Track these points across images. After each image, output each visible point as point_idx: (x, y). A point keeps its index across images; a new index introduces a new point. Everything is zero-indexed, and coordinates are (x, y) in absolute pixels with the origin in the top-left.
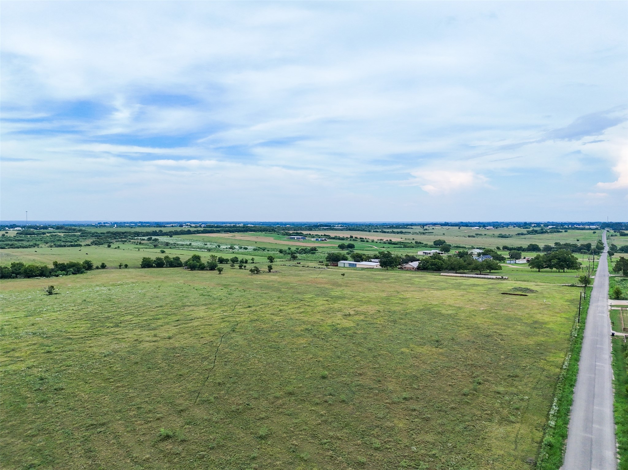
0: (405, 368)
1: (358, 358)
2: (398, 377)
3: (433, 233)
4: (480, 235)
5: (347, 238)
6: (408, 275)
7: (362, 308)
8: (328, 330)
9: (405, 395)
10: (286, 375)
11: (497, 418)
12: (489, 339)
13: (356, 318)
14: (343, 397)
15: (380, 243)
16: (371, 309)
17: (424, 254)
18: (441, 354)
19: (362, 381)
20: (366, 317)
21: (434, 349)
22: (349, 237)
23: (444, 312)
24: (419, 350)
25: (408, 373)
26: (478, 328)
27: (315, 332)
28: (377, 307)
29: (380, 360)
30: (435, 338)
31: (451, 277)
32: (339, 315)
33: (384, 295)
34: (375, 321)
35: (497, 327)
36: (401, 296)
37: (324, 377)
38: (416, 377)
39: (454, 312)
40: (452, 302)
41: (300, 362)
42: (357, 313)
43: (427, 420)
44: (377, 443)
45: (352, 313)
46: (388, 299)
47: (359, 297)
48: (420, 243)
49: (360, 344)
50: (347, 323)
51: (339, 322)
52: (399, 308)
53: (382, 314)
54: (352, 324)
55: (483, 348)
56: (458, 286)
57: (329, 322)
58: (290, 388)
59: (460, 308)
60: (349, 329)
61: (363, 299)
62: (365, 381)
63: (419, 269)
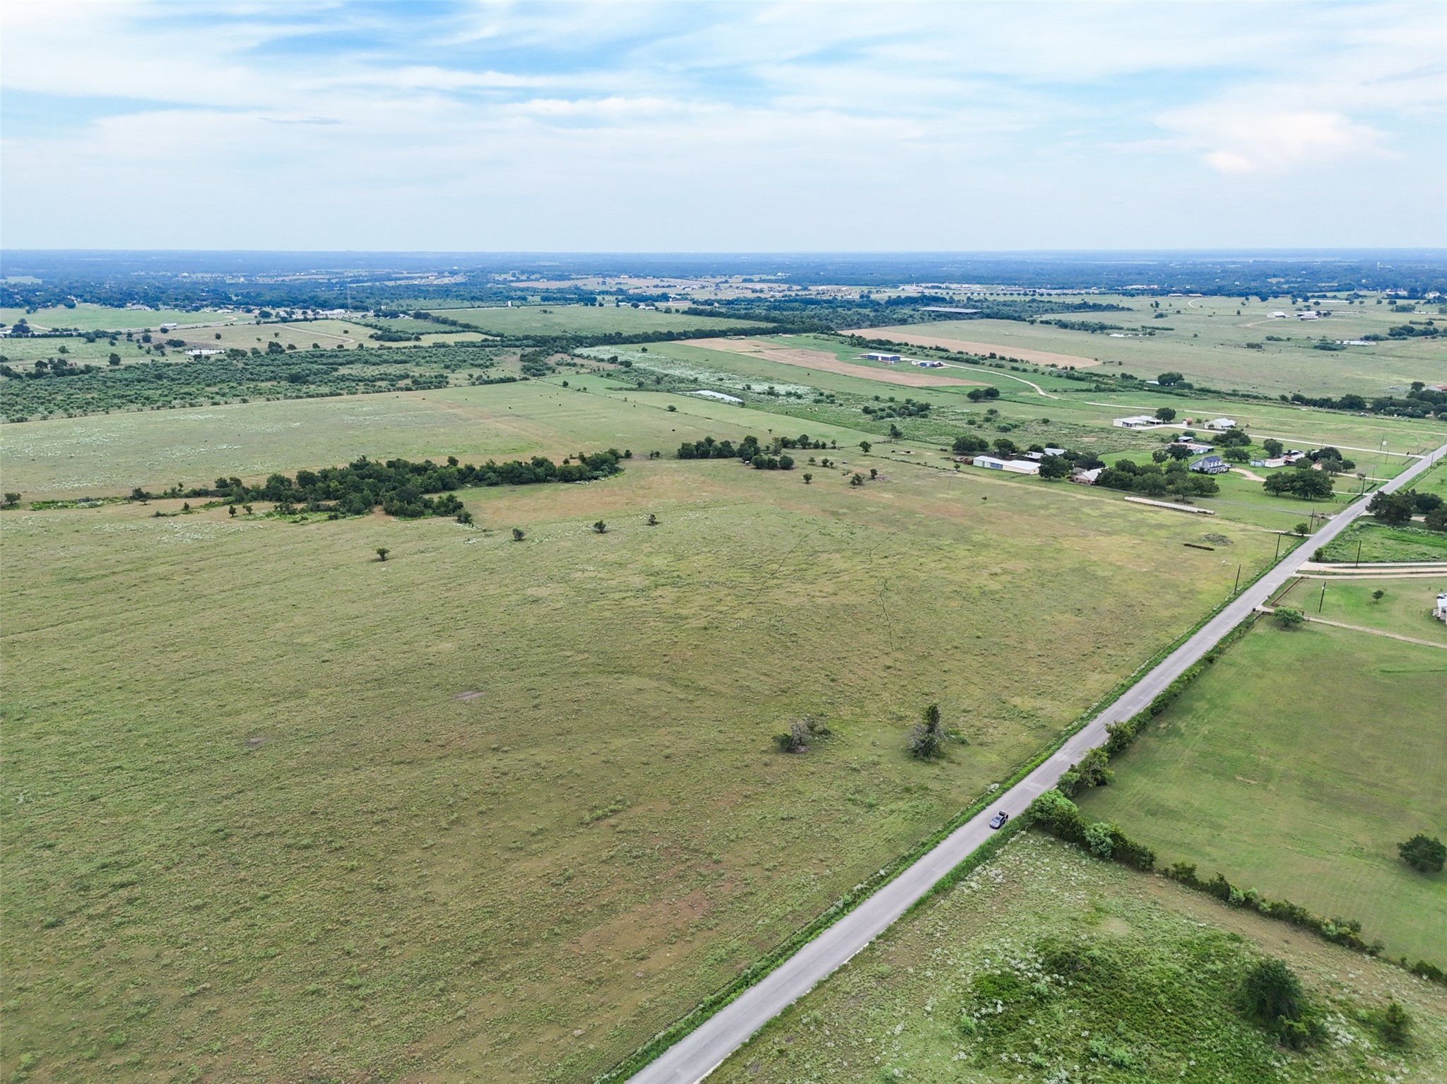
0: (1043, 633)
1: (1005, 623)
2: (1036, 640)
3: (1172, 329)
4: (1276, 340)
5: (983, 358)
6: (1081, 495)
7: (1010, 565)
8: (976, 594)
9: (1039, 653)
10: (949, 634)
11: (1099, 670)
12: (1129, 610)
13: (1004, 578)
14: (994, 652)
15: (1050, 374)
16: (1019, 565)
17: (1125, 426)
18: (1078, 622)
19: (1007, 641)
20: (1013, 578)
21: (1073, 617)
22: (988, 355)
23: (1100, 573)
24: (1059, 617)
25: (1045, 637)
26: (1127, 596)
27: (964, 595)
28: (1027, 563)
29: (1024, 626)
30: (1078, 606)
31: (1136, 506)
32: (985, 573)
33: (1037, 542)
34: (1023, 583)
35: (1147, 595)
36: (1058, 546)
37: (978, 637)
38: (1050, 641)
39: (1111, 573)
40: (1113, 557)
41: (957, 625)
42: (1005, 572)
43: (1052, 669)
44: (1016, 678)
45: (999, 571)
46: (1040, 550)
47: (1006, 546)
48: (1131, 377)
49: (1007, 610)
50: (994, 585)
51: (985, 583)
52: (1051, 566)
53: (1031, 574)
54: (1000, 587)
55: (1118, 618)
56: (1136, 528)
57: (976, 582)
58: (955, 644)
59: (1119, 568)
60: (997, 592)
61: (1011, 550)
62: (1011, 642)
63: (1097, 483)
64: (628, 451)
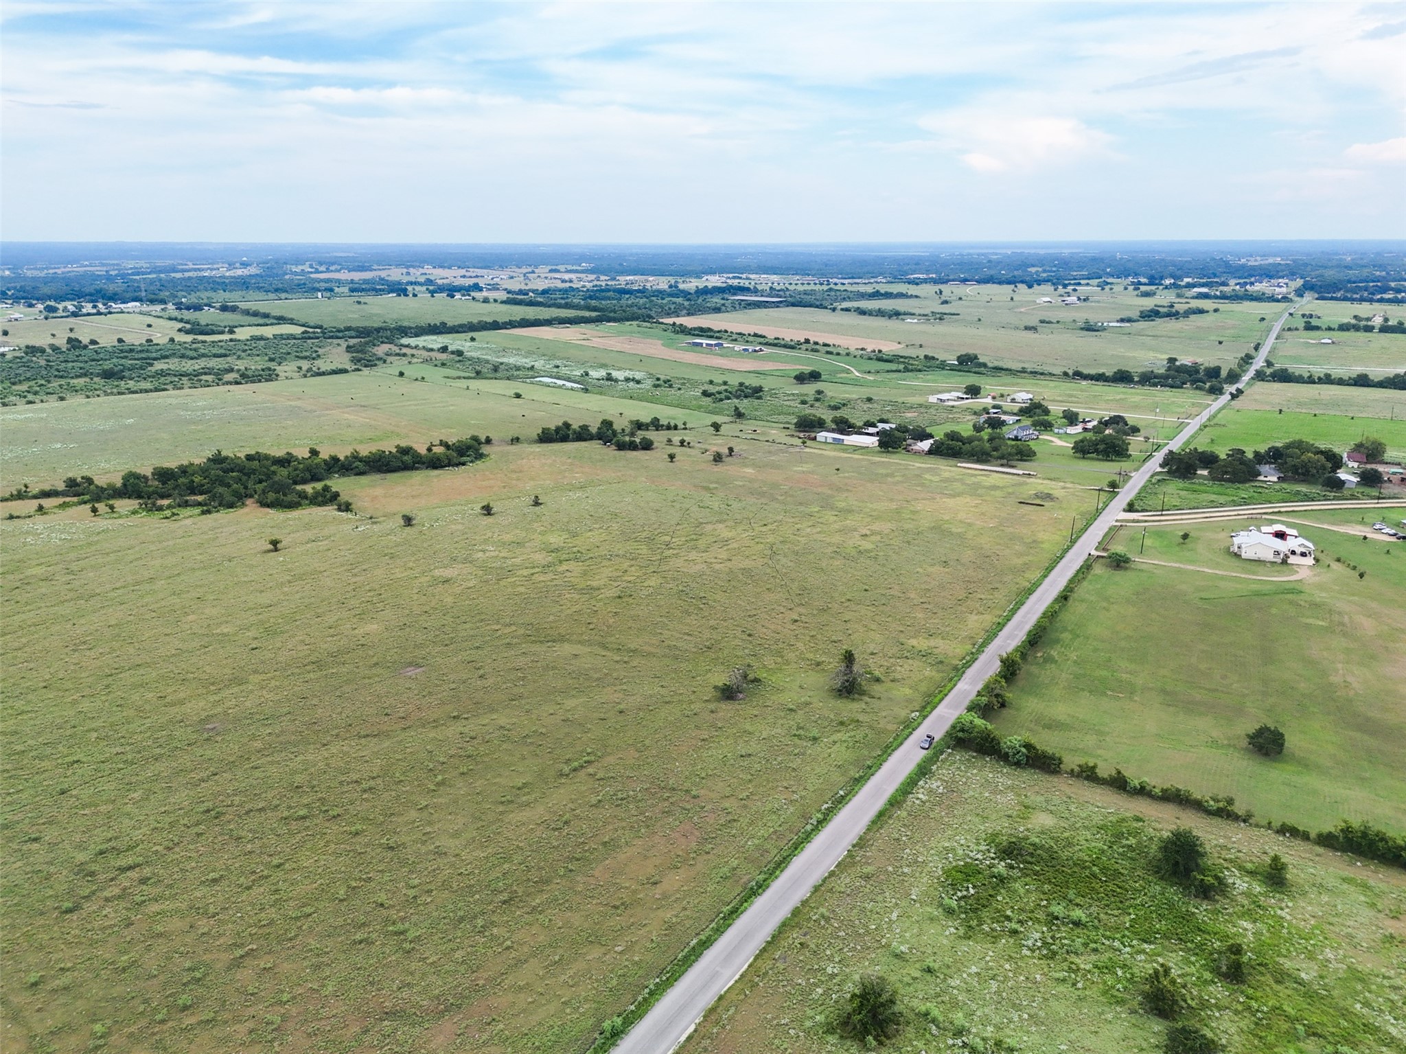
0: (920, 583)
1: (885, 577)
2: (916, 590)
3: (958, 314)
4: (1047, 323)
5: (799, 343)
6: (918, 464)
7: (876, 526)
8: (854, 553)
9: (921, 601)
10: (840, 589)
11: (975, 612)
12: (987, 560)
13: (873, 538)
14: (883, 602)
15: (861, 357)
16: (884, 527)
17: (939, 402)
18: (947, 573)
19: (892, 592)
20: (882, 538)
21: (942, 569)
22: (803, 340)
23: (954, 530)
24: (931, 569)
25: (923, 586)
26: (982, 548)
27: (843, 554)
28: (890, 524)
29: (902, 578)
30: (943, 559)
31: (969, 471)
32: (856, 535)
33: (894, 506)
34: (891, 542)
35: (999, 547)
36: (912, 508)
37: (866, 590)
38: (928, 590)
39: (964, 530)
40: (961, 516)
41: (845, 580)
42: (873, 533)
43: (936, 613)
44: (908, 623)
45: (868, 533)
46: (898, 512)
47: (868, 510)
48: (933, 358)
49: (884, 565)
50: (867, 545)
51: (859, 543)
52: (911, 526)
53: (896, 534)
54: (872, 546)
55: (979, 567)
56: (974, 490)
57: (851, 543)
58: (848, 597)
59: (970, 525)
60: (871, 551)
61: (873, 513)
62: (895, 593)
63: (929, 452)
64: (488, 437)
